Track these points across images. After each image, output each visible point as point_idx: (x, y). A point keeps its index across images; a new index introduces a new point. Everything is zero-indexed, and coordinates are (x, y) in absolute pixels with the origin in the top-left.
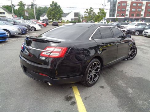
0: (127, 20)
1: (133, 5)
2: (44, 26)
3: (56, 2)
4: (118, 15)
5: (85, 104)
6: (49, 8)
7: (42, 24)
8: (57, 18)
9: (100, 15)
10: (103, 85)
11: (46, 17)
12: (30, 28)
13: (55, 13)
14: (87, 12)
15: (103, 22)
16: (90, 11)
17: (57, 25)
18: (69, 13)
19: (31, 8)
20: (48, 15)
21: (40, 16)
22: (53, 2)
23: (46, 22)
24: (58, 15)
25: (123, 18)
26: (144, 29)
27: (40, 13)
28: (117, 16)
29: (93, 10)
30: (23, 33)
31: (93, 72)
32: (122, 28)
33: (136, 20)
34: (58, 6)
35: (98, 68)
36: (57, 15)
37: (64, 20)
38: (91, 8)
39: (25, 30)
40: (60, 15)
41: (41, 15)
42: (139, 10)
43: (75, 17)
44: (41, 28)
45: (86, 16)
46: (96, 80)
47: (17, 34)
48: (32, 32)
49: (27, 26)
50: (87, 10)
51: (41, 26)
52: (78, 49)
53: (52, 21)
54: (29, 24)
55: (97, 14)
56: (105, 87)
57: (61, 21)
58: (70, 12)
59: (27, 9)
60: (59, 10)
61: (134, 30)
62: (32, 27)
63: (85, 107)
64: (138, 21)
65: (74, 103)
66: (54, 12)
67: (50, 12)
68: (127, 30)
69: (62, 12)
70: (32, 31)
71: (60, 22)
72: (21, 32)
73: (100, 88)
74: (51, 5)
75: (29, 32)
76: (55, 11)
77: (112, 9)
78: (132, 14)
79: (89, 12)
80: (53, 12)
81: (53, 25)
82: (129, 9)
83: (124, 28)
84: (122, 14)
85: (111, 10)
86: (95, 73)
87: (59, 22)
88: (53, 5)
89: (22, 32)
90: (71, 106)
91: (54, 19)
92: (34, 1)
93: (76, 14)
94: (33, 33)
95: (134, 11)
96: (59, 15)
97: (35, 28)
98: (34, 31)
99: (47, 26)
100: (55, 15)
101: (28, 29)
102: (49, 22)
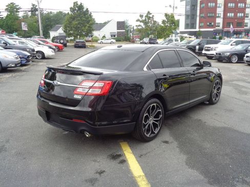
0: (219, 34)
1: (229, 5)
2: (59, 49)
3: (81, 4)
4: (202, 24)
5: (139, 162)
6: (68, 13)
7: (56, 46)
8: (84, 33)
9: (166, 26)
10: (167, 140)
11: (63, 32)
12: (34, 54)
13: (79, 23)
14: (141, 20)
15: (174, 38)
16: (148, 19)
17: (83, 46)
18: (105, 23)
19: (32, 14)
20: (65, 28)
21: (49, 29)
22: (75, 4)
23: (62, 41)
24: (85, 26)
25: (212, 30)
26: (246, 51)
27: (48, 23)
28: (200, 27)
29: (153, 16)
30: (24, 62)
31: (151, 119)
32: (208, 50)
33: (237, 33)
34: (85, 10)
35: (159, 113)
36: (83, 28)
37: (98, 36)
38: (149, 13)
39: (26, 57)
40: (89, 27)
41: (51, 27)
42: (240, 15)
43: (118, 29)
44: (54, 54)
45: (140, 27)
46: (156, 132)
47: (13, 66)
48: (38, 62)
49: (28, 50)
50: (141, 16)
51: (53, 49)
52: (127, 85)
53: (73, 38)
54: (32, 47)
55: (160, 23)
56: (170, 141)
57: (90, 39)
58: (109, 22)
59: (23, 17)
60: (88, 18)
61: (229, 54)
62: (37, 52)
63: (140, 165)
64: (240, 36)
65: (124, 161)
66: (77, 22)
67: (71, 22)
68: (217, 54)
69: (93, 22)
70: (37, 58)
71: (90, 41)
72: (20, 62)
73: (163, 144)
74: (71, 8)
75: (33, 61)
76: (79, 20)
77: (189, 13)
78: (227, 23)
79: (146, 20)
80: (75, 23)
81: (77, 46)
82: (222, 13)
83: (212, 50)
84: (208, 24)
85: (187, 16)
86: (154, 120)
87: (87, 41)
88: (75, 10)
90: (119, 165)
91: (78, 35)
92: (38, 2)
93: (121, 25)
94: (41, 64)
95: (231, 18)
96: (87, 28)
97: (43, 54)
98: (41, 59)
99: (65, 49)
100: (79, 27)
101: (31, 56)
102: (68, 41)
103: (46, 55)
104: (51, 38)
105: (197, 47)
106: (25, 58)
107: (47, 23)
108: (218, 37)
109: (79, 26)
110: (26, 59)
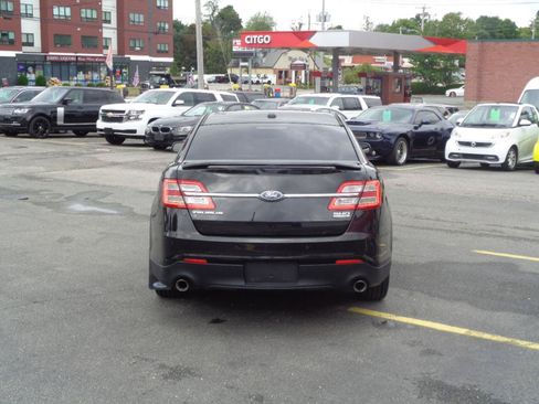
42: (87, 14)
64: (96, 75)
68: (155, 129)
78: (56, 36)
83: (129, 119)
95: (64, 21)
105: (61, 111)
108: (31, 77)
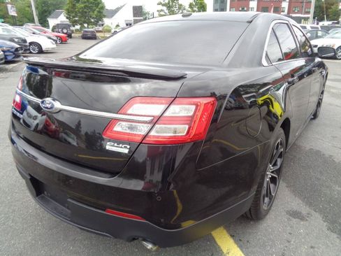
2: (63, 41)
4: (233, 10)
7: (57, 37)
8: (92, 20)
9: (194, 11)
11: (65, 19)
12: (26, 46)
13: (85, 7)
14: (163, 3)
16: (172, 2)
17: (93, 37)
18: (118, 9)
20: (69, 12)
21: (47, 16)
23: (65, 31)
24: (93, 12)
30: (10, 58)
36: (91, 13)
37: (110, 25)
39: (13, 50)
40: (99, 12)
41: (50, 13)
43: (134, 16)
44: (55, 46)
45: (161, 13)
49: (16, 40)
51: (54, 40)
53: (78, 27)
54: (23, 37)
55: (187, 7)
57: (101, 29)
62: (31, 44)
66: (83, 6)
67: (74, 5)
69: (102, 6)
70: (31, 53)
71: (101, 31)
72: (3, 57)
75: (25, 57)
76: (85, 2)
79: (169, 3)
80: (80, 5)
81: (85, 37)
84: (241, 9)
87: (97, 31)
89: (5, 55)
91: (85, 22)
93: (138, 10)
95: (266, 1)
96: (96, 12)
97: (39, 46)
98: (37, 53)
99: (69, 41)
100: (86, 12)
101: (21, 48)
102: (73, 32)
103: (44, 48)
104: (51, 27)
106: (12, 52)
107: (44, 8)
109: (85, 10)
110: (14, 54)
